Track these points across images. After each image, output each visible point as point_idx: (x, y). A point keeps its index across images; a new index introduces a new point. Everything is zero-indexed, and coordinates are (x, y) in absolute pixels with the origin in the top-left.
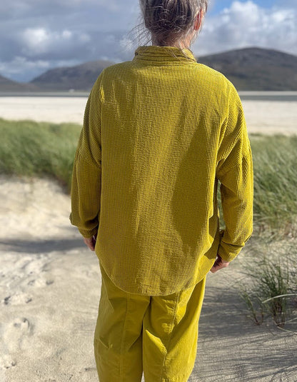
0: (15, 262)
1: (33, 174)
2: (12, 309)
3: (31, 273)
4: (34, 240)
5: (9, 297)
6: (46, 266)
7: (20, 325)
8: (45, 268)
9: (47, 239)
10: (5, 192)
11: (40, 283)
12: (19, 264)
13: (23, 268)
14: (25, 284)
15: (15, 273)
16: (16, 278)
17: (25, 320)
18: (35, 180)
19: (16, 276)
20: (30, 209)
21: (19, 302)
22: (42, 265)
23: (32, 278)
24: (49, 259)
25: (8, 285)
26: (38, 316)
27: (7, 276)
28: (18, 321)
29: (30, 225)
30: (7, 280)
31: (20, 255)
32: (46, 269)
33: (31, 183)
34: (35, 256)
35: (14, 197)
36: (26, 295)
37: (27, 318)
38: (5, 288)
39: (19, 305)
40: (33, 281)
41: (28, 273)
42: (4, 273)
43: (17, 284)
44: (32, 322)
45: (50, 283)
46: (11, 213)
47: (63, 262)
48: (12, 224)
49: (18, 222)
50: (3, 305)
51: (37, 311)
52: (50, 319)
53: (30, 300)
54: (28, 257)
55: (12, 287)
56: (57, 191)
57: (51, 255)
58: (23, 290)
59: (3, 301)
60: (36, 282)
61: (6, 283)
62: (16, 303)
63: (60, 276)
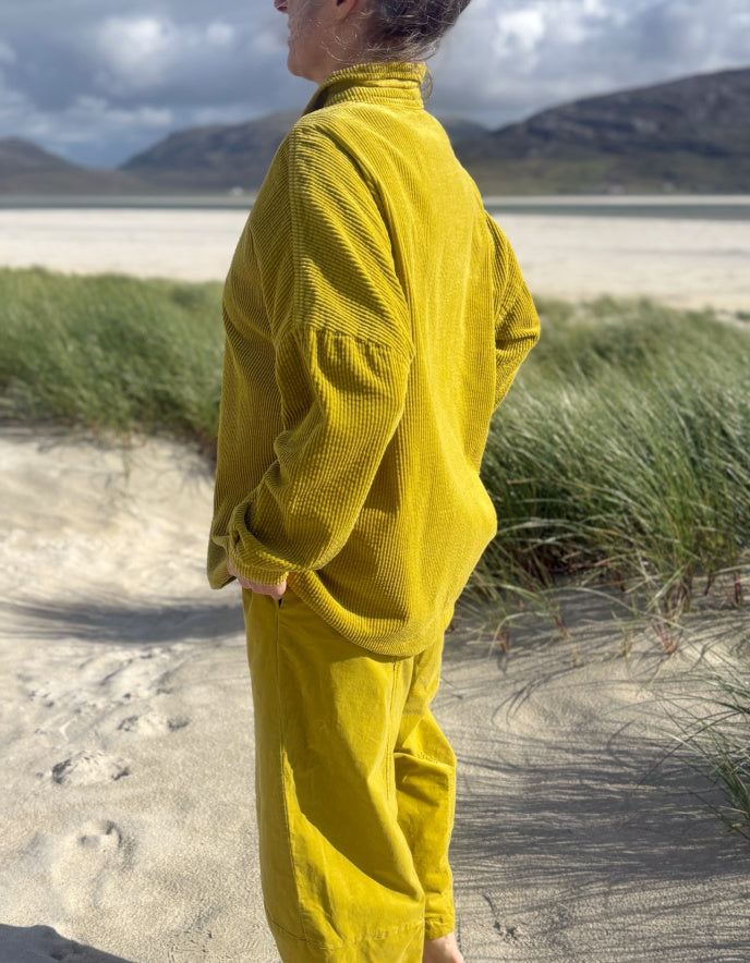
0: (82, 666)
1: (132, 423)
2: (72, 796)
3: (128, 696)
4: (136, 606)
5: (67, 763)
6: (166, 677)
7: (96, 839)
8: (165, 683)
9: (169, 603)
10: (54, 474)
11: (151, 726)
12: (92, 673)
13: (105, 683)
14: (108, 727)
15: (80, 698)
16: (85, 710)
17: (109, 828)
18: (135, 441)
19: (84, 703)
20: (125, 523)
21: (93, 777)
22: (156, 677)
23: (130, 713)
24: (177, 658)
25: (62, 730)
26: (146, 817)
27: (59, 704)
28: (90, 829)
29: (121, 564)
30: (63, 714)
31: (97, 647)
32: (168, 686)
33: (127, 447)
34: (136, 652)
35: (78, 486)
36: (112, 758)
37: (116, 821)
38: (55, 736)
39: (92, 786)
40: (133, 719)
41: (119, 697)
42: (50, 698)
43: (87, 725)
44: (128, 832)
45: (176, 725)
46: (68, 531)
47: (214, 667)
48: (73, 560)
49: (89, 556)
50: (49, 786)
51: (143, 803)
52: (180, 824)
53: (125, 773)
54: (120, 654)
55: (75, 737)
56: (193, 472)
57: (179, 647)
58: (105, 745)
59: (49, 774)
60: (141, 722)
61: (58, 723)
62: (85, 781)
63: (206, 706)
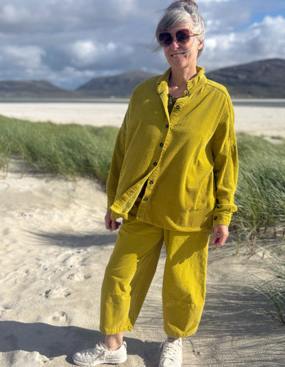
0: (57, 255)
1: (75, 173)
2: (52, 303)
3: (71, 266)
4: (74, 234)
5: (50, 290)
6: (84, 260)
7: (59, 318)
8: (84, 262)
9: (86, 234)
10: (51, 190)
11: (79, 277)
12: (60, 258)
13: (64, 261)
14: (64, 277)
15: (56, 267)
16: (57, 271)
17: (63, 314)
18: (77, 179)
19: (57, 269)
20: (73, 206)
21: (58, 296)
22: (81, 259)
23: (71, 272)
24: (88, 253)
25: (49, 278)
26: (76, 310)
27: (49, 269)
28: (57, 314)
29: (72, 220)
30: (50, 273)
31: (63, 249)
32: (85, 263)
33: (74, 181)
34: (75, 250)
35: (58, 194)
36: (65, 289)
37: (66, 312)
38: (47, 281)
39: (58, 299)
40: (72, 275)
41: (69, 267)
42: (46, 267)
43: (58, 277)
44: (70, 316)
45: (87, 277)
46: (54, 209)
47: (100, 257)
48: (56, 217)
49: (61, 217)
50: (44, 299)
51: (74, 305)
52: (87, 313)
53: (69, 294)
54: (70, 251)
55: (53, 281)
56: (97, 189)
57: (89, 249)
58: (63, 284)
59: (44, 294)
60: (75, 276)
61: (48, 276)
62: (55, 297)
63: (97, 271)
